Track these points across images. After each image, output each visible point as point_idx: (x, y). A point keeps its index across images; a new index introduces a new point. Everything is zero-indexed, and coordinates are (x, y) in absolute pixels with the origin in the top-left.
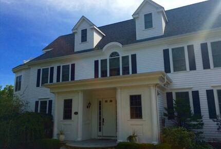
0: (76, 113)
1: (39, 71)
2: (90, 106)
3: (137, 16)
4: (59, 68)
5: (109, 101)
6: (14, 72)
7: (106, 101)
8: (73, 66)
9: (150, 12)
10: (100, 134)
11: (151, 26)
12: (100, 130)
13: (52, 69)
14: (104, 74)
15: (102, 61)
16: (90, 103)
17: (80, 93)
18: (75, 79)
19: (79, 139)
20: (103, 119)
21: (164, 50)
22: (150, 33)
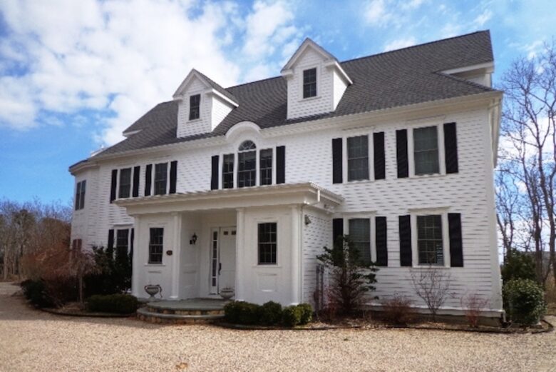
0: (170, 253)
1: (114, 172)
2: (194, 241)
3: (289, 73)
4: (149, 168)
5: (230, 233)
6: (73, 174)
7: (226, 233)
8: (174, 164)
9: (314, 67)
10: (214, 290)
11: (314, 94)
12: (214, 284)
13: (137, 169)
14: (228, 183)
15: (225, 157)
16: (195, 236)
17: (176, 218)
18: (177, 191)
19: (174, 297)
20: (220, 265)
21: (333, 140)
22: (312, 106)
